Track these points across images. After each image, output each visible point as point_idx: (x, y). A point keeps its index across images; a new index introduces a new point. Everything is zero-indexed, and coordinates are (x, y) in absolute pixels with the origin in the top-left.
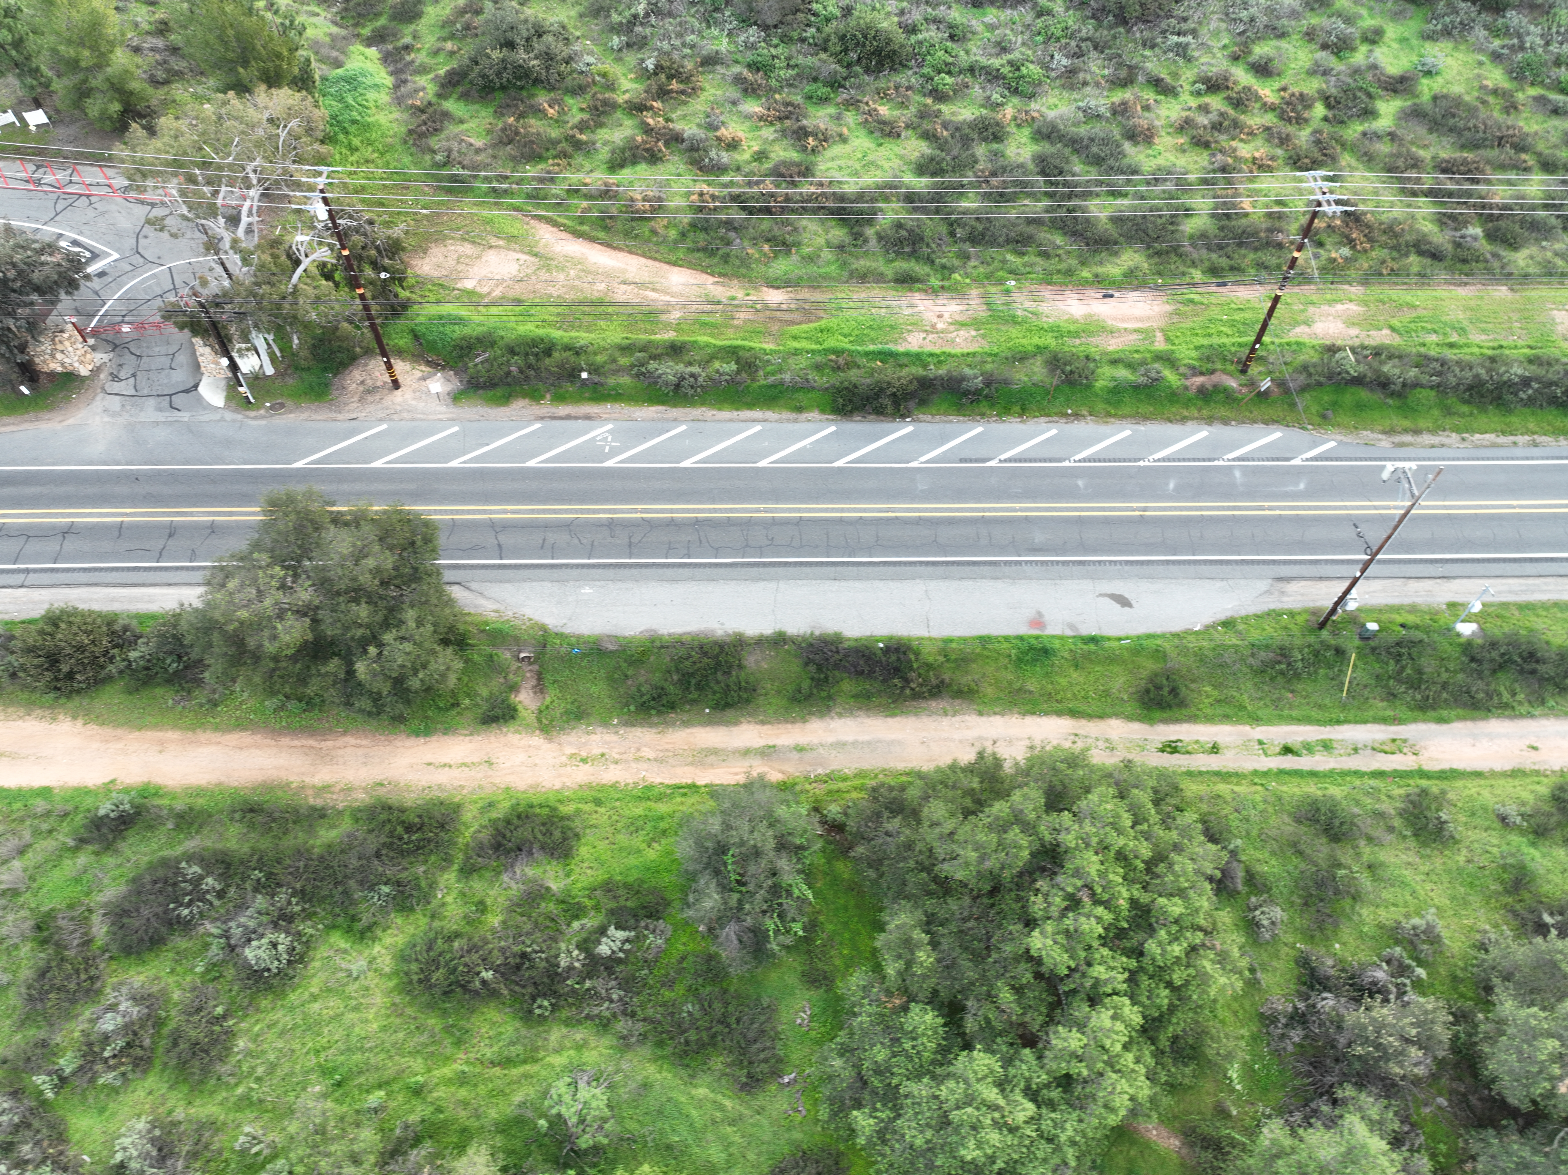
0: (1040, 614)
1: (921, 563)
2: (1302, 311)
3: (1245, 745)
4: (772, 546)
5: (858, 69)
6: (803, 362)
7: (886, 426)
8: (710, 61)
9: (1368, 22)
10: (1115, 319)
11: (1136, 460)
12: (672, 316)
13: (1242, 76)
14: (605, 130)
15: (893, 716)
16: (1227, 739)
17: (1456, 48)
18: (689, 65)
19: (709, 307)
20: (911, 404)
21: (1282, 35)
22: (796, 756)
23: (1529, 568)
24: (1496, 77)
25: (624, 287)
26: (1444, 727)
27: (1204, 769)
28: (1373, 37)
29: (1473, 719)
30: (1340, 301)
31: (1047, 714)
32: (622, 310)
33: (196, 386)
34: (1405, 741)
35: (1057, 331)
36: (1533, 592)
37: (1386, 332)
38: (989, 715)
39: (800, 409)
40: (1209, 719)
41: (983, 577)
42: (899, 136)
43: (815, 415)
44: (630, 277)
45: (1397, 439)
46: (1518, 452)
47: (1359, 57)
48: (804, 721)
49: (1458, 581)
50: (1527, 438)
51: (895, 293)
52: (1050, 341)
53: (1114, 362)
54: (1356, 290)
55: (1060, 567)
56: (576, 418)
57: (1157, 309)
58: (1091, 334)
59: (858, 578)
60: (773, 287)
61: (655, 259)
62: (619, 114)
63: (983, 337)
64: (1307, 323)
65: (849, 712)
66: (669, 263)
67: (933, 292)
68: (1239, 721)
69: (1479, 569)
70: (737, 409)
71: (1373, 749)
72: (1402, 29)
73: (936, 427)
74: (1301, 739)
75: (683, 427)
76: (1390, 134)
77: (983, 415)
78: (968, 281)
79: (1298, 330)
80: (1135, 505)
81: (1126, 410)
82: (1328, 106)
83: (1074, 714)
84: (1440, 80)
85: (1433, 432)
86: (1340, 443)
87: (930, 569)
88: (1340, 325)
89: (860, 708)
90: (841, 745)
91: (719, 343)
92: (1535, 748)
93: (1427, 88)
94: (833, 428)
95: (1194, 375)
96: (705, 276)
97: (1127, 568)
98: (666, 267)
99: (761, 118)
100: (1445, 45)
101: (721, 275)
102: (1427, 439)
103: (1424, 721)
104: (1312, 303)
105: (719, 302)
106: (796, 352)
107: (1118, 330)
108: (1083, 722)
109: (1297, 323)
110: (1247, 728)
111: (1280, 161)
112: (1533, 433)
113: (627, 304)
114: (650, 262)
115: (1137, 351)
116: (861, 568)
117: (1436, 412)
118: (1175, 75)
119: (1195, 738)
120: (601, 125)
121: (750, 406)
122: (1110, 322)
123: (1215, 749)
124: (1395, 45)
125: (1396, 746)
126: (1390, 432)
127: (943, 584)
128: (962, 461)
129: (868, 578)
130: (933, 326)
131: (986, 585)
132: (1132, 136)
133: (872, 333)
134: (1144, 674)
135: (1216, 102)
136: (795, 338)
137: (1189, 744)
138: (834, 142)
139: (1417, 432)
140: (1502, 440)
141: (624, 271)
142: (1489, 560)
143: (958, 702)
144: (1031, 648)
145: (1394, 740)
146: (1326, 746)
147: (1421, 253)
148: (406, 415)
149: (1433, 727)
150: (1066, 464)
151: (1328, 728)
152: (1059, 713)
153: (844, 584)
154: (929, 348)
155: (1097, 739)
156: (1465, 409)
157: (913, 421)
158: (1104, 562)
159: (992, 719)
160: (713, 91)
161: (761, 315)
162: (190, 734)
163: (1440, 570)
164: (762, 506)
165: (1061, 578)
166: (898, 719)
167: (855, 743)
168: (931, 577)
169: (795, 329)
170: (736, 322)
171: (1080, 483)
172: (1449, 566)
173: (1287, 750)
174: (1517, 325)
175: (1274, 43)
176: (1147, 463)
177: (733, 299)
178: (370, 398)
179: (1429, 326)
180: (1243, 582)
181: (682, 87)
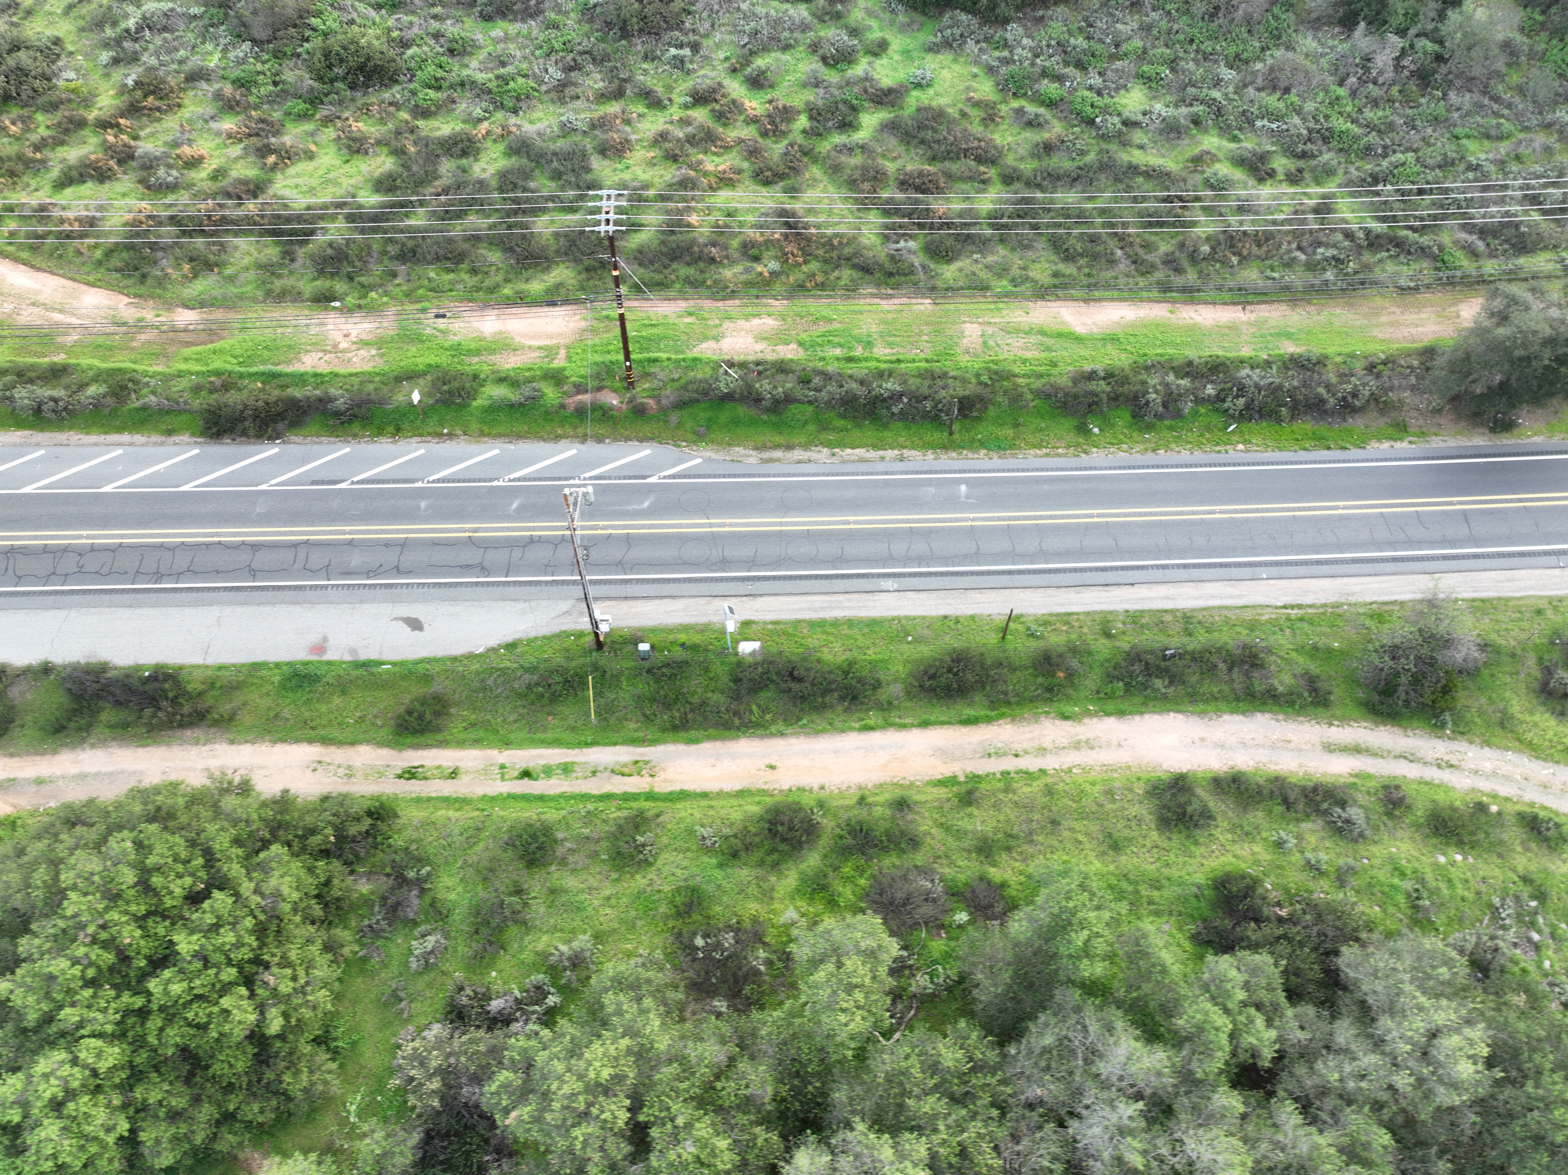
0: (325, 639)
1: (226, 588)
2: (716, 326)
3: (485, 771)
4: (81, 573)
5: (339, 85)
6: (184, 383)
7: (251, 448)
8: (196, 77)
9: (875, 35)
10: (525, 336)
11: (491, 480)
12: (69, 339)
13: (736, 88)
14: (66, 148)
15: (144, 746)
16: (470, 764)
17: (955, 60)
18: (172, 81)
19: (112, 329)
20: (280, 426)
21: (787, 48)
22: (33, 788)
23: (839, 585)
24: (986, 89)
25: (32, 309)
26: (693, 748)
27: (434, 795)
28: (879, 49)
29: (724, 739)
30: (758, 316)
31: (297, 741)
32: (18, 333)
34: (647, 763)
35: (457, 350)
36: (832, 609)
37: (793, 346)
38: (240, 743)
39: (170, 432)
40: (461, 744)
41: (283, 602)
42: (367, 153)
43: (185, 438)
44: (41, 298)
45: (766, 455)
46: (881, 466)
47: (859, 69)
48: (55, 752)
49: (764, 599)
50: (896, 452)
51: (307, 312)
52: (443, 360)
53: (501, 380)
54: (778, 305)
55: (366, 591)
57: (572, 325)
58: (493, 352)
59: (155, 605)
60: (187, 307)
61: (75, 280)
62: (86, 132)
63: (382, 356)
64: (716, 339)
65: (103, 743)
66: (88, 284)
67: (347, 311)
68: (490, 746)
69: (788, 586)
70: (106, 433)
71: (613, 771)
72: (908, 41)
73: (303, 448)
74: (543, 762)
75: (42, 452)
76: (862, 147)
77: (355, 436)
78: (385, 299)
79: (704, 345)
80: (467, 526)
81: (501, 429)
82: (811, 118)
83: (326, 741)
84: (931, 91)
85: (805, 447)
86: (707, 460)
87: (233, 594)
88: (750, 340)
89: (114, 739)
90: (82, 777)
91: (104, 365)
92: (772, 767)
93: (915, 99)
94: (196, 451)
95: (578, 392)
96: (121, 297)
97: (433, 590)
98: (84, 288)
99: (230, 136)
100: (946, 57)
101: (136, 296)
102: (798, 454)
103: (675, 742)
104: (729, 318)
105: (125, 324)
106: (180, 375)
107: (523, 348)
108: (333, 749)
109: (706, 338)
110: (495, 752)
111: (746, 174)
112: (905, 447)
113: (28, 327)
114: (70, 283)
115: (530, 369)
116: (162, 595)
117: (811, 428)
118: (669, 88)
119: (438, 763)
120: (62, 143)
121: (120, 430)
122: (518, 340)
123: (454, 774)
124: (897, 57)
125: (638, 767)
126: (760, 448)
127: (239, 610)
128: (314, 483)
129: (165, 605)
130: (335, 346)
131: (282, 610)
132: (603, 151)
133: (266, 353)
134: (407, 699)
135: (701, 115)
136: (186, 360)
137: (430, 769)
138: (300, 160)
139: (789, 447)
140: (873, 454)
141: (38, 292)
142: (801, 577)
143: (214, 730)
144: (296, 674)
145: (636, 762)
146: (567, 769)
147: (854, 267)
149: (681, 747)
150: (419, 484)
151: (577, 751)
152: (310, 741)
153: (139, 611)
154: (323, 369)
155: (339, 766)
156: (841, 423)
157: (284, 442)
158: (413, 584)
159: (241, 747)
160: (192, 108)
161: (164, 336)
163: (750, 587)
164: (85, 533)
165: (362, 602)
166: (149, 749)
167: (96, 775)
168: (230, 603)
169: (188, 351)
170: (134, 344)
171: (423, 504)
172: (759, 584)
173: (526, 774)
174: (926, 338)
175: (778, 54)
176: (501, 483)
177: (141, 320)
179: (836, 340)
180: (545, 603)
181: (157, 103)
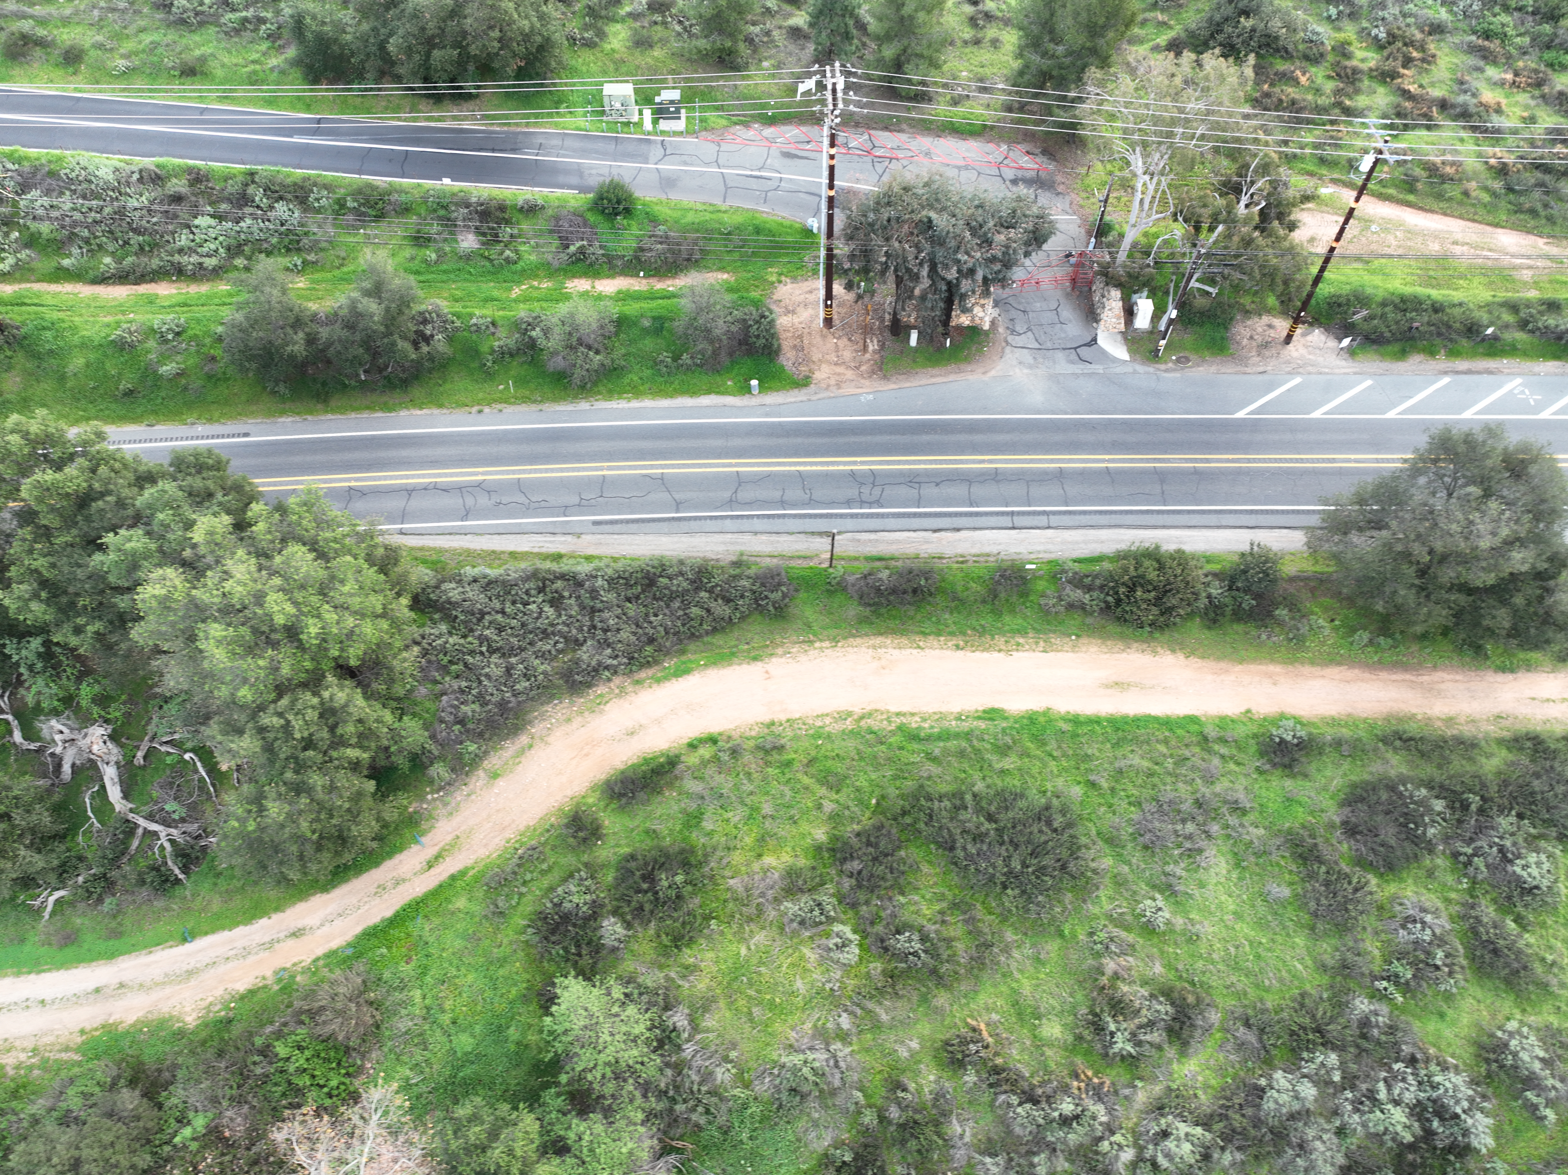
8: (1437, 30)
12: (1525, 276)
14: (1363, 97)
18: (1418, 34)
25: (1459, 248)
33: (1095, 340)
44: (1459, 237)
56: (1479, 373)
61: (1473, 221)
62: (1368, 81)
66: (1492, 225)
99: (1512, 85)
120: (1358, 92)
141: (1449, 232)
148: (1310, 369)
160: (1448, 58)
162: (1290, 668)
178: (1267, 353)
181: (1421, 54)
